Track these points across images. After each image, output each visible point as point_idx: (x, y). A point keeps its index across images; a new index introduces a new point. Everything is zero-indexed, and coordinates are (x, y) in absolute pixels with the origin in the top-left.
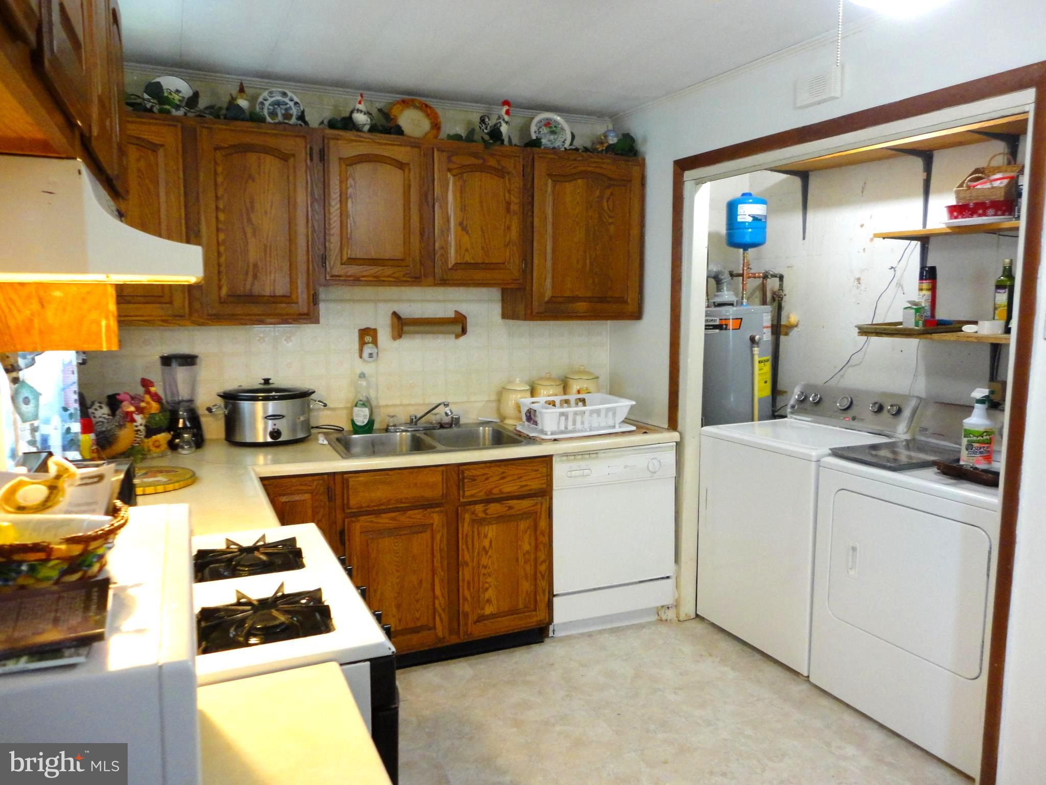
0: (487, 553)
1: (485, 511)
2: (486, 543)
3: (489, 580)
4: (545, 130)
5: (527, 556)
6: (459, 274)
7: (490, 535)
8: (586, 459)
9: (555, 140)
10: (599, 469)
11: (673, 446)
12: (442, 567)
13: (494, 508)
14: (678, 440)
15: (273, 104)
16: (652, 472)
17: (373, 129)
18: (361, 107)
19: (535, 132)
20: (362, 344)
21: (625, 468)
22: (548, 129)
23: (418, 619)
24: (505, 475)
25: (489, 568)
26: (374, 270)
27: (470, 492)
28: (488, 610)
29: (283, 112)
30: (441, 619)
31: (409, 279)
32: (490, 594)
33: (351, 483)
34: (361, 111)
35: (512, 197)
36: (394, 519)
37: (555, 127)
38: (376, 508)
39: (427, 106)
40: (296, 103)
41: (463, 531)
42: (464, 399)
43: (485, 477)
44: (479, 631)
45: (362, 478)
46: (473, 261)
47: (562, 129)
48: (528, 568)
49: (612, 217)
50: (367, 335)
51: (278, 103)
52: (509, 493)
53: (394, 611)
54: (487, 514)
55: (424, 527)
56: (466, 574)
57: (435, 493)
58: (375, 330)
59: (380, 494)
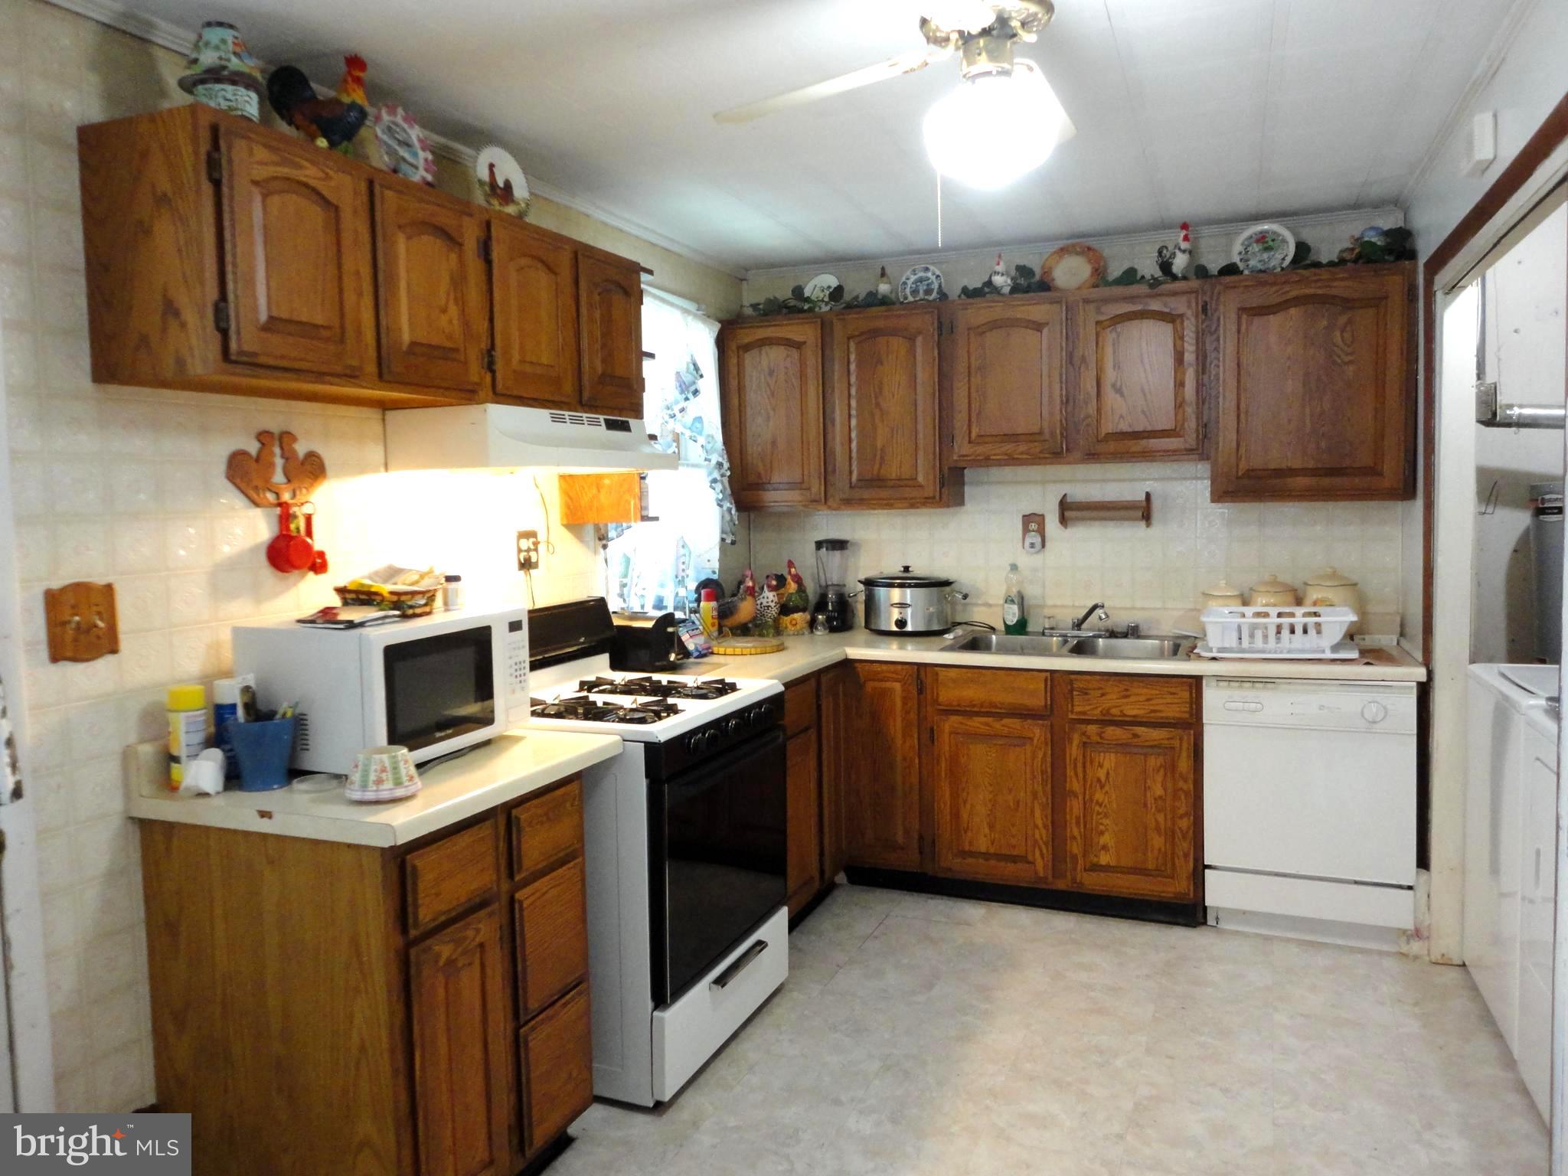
0: (1102, 787)
1: (1100, 735)
2: (1102, 774)
3: (1106, 821)
4: (1256, 248)
5: (1160, 802)
6: (1112, 446)
7: (1107, 765)
8: (1257, 689)
9: (1269, 259)
10: (1276, 705)
11: (1412, 687)
12: (1044, 792)
13: (1112, 732)
14: (1424, 679)
15: (915, 282)
16: (1369, 722)
17: (1015, 289)
18: (999, 268)
19: (1240, 253)
20: (1026, 530)
21: (1320, 709)
22: (1260, 246)
23: (1014, 847)
24: (1129, 693)
25: (1105, 806)
26: (1008, 447)
27: (1080, 706)
28: (1104, 859)
29: (925, 287)
30: (1042, 855)
31: (1047, 456)
32: (1106, 839)
33: (941, 678)
34: (998, 273)
35: (1186, 345)
36: (987, 724)
37: (1273, 240)
38: (968, 709)
39: (1089, 249)
40: (938, 276)
41: (1070, 755)
42: (1159, 605)
43: (1100, 692)
44: (1092, 882)
45: (953, 673)
46: (1130, 430)
47: (1284, 241)
48: (1161, 818)
49: (1351, 354)
50: (1033, 522)
51: (921, 280)
52: (1134, 716)
53: (987, 831)
54: (1101, 738)
55: (1024, 740)
56: (1075, 807)
57: (1038, 701)
58: (1042, 516)
59: (971, 693)
